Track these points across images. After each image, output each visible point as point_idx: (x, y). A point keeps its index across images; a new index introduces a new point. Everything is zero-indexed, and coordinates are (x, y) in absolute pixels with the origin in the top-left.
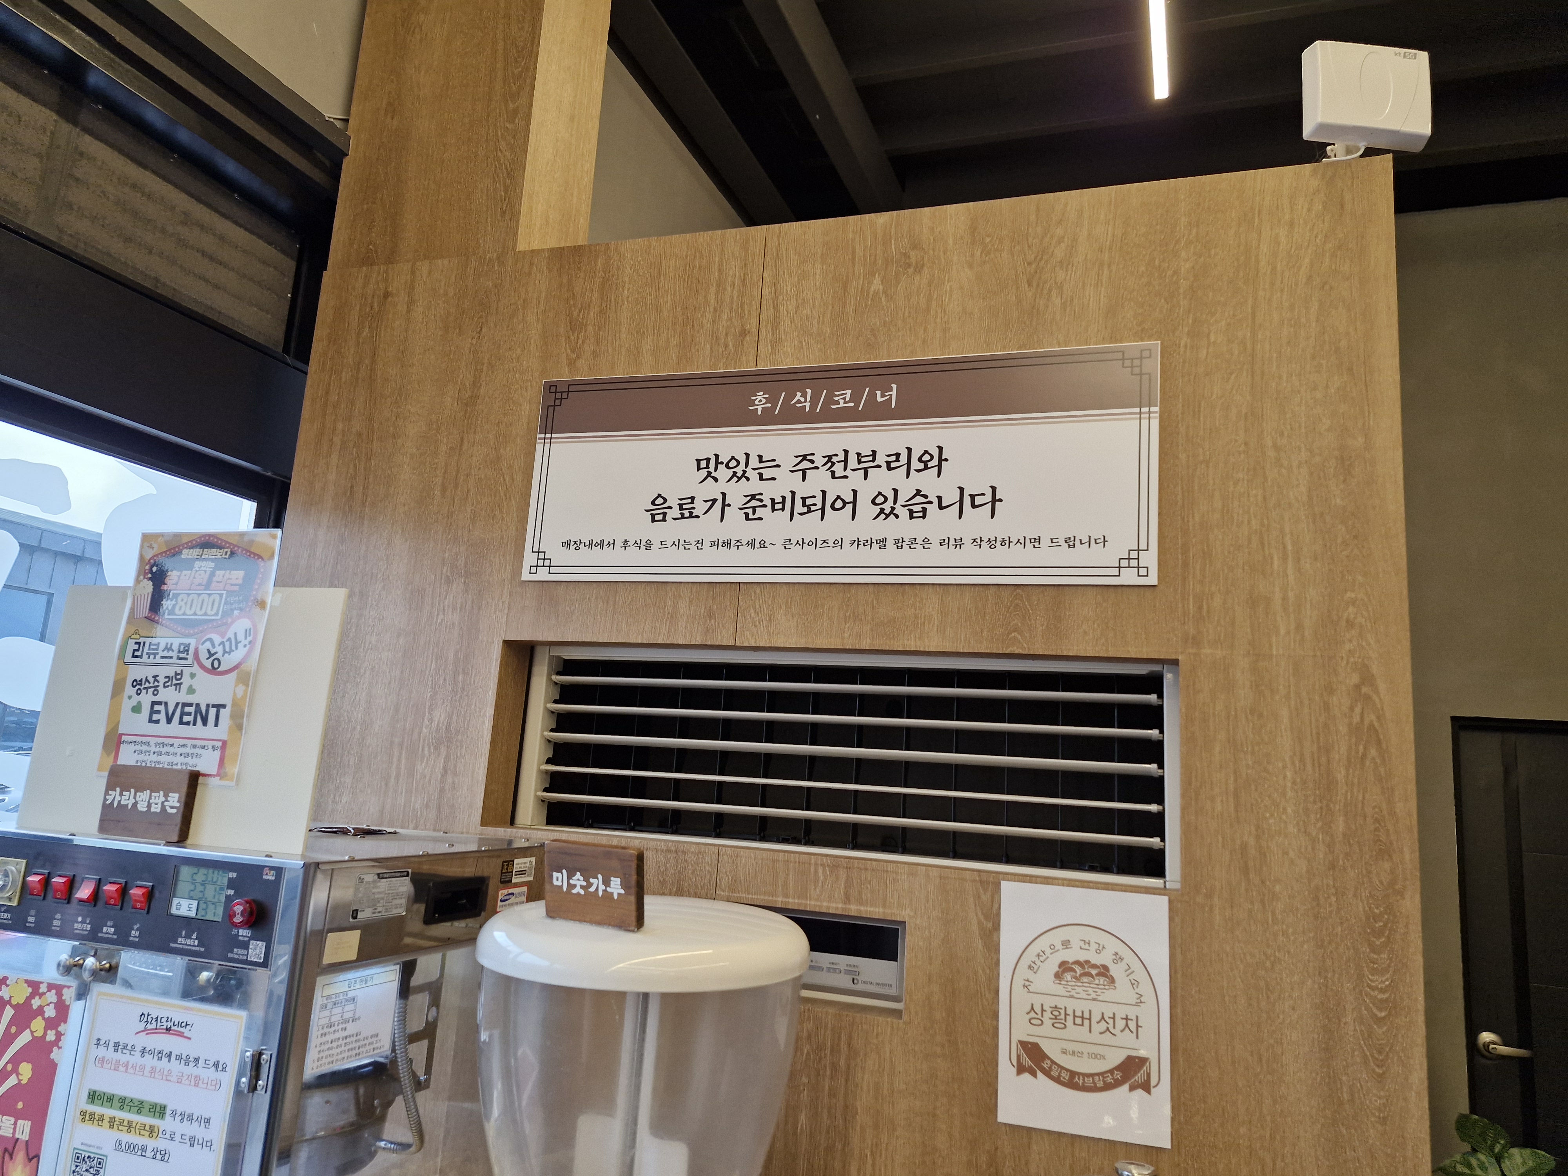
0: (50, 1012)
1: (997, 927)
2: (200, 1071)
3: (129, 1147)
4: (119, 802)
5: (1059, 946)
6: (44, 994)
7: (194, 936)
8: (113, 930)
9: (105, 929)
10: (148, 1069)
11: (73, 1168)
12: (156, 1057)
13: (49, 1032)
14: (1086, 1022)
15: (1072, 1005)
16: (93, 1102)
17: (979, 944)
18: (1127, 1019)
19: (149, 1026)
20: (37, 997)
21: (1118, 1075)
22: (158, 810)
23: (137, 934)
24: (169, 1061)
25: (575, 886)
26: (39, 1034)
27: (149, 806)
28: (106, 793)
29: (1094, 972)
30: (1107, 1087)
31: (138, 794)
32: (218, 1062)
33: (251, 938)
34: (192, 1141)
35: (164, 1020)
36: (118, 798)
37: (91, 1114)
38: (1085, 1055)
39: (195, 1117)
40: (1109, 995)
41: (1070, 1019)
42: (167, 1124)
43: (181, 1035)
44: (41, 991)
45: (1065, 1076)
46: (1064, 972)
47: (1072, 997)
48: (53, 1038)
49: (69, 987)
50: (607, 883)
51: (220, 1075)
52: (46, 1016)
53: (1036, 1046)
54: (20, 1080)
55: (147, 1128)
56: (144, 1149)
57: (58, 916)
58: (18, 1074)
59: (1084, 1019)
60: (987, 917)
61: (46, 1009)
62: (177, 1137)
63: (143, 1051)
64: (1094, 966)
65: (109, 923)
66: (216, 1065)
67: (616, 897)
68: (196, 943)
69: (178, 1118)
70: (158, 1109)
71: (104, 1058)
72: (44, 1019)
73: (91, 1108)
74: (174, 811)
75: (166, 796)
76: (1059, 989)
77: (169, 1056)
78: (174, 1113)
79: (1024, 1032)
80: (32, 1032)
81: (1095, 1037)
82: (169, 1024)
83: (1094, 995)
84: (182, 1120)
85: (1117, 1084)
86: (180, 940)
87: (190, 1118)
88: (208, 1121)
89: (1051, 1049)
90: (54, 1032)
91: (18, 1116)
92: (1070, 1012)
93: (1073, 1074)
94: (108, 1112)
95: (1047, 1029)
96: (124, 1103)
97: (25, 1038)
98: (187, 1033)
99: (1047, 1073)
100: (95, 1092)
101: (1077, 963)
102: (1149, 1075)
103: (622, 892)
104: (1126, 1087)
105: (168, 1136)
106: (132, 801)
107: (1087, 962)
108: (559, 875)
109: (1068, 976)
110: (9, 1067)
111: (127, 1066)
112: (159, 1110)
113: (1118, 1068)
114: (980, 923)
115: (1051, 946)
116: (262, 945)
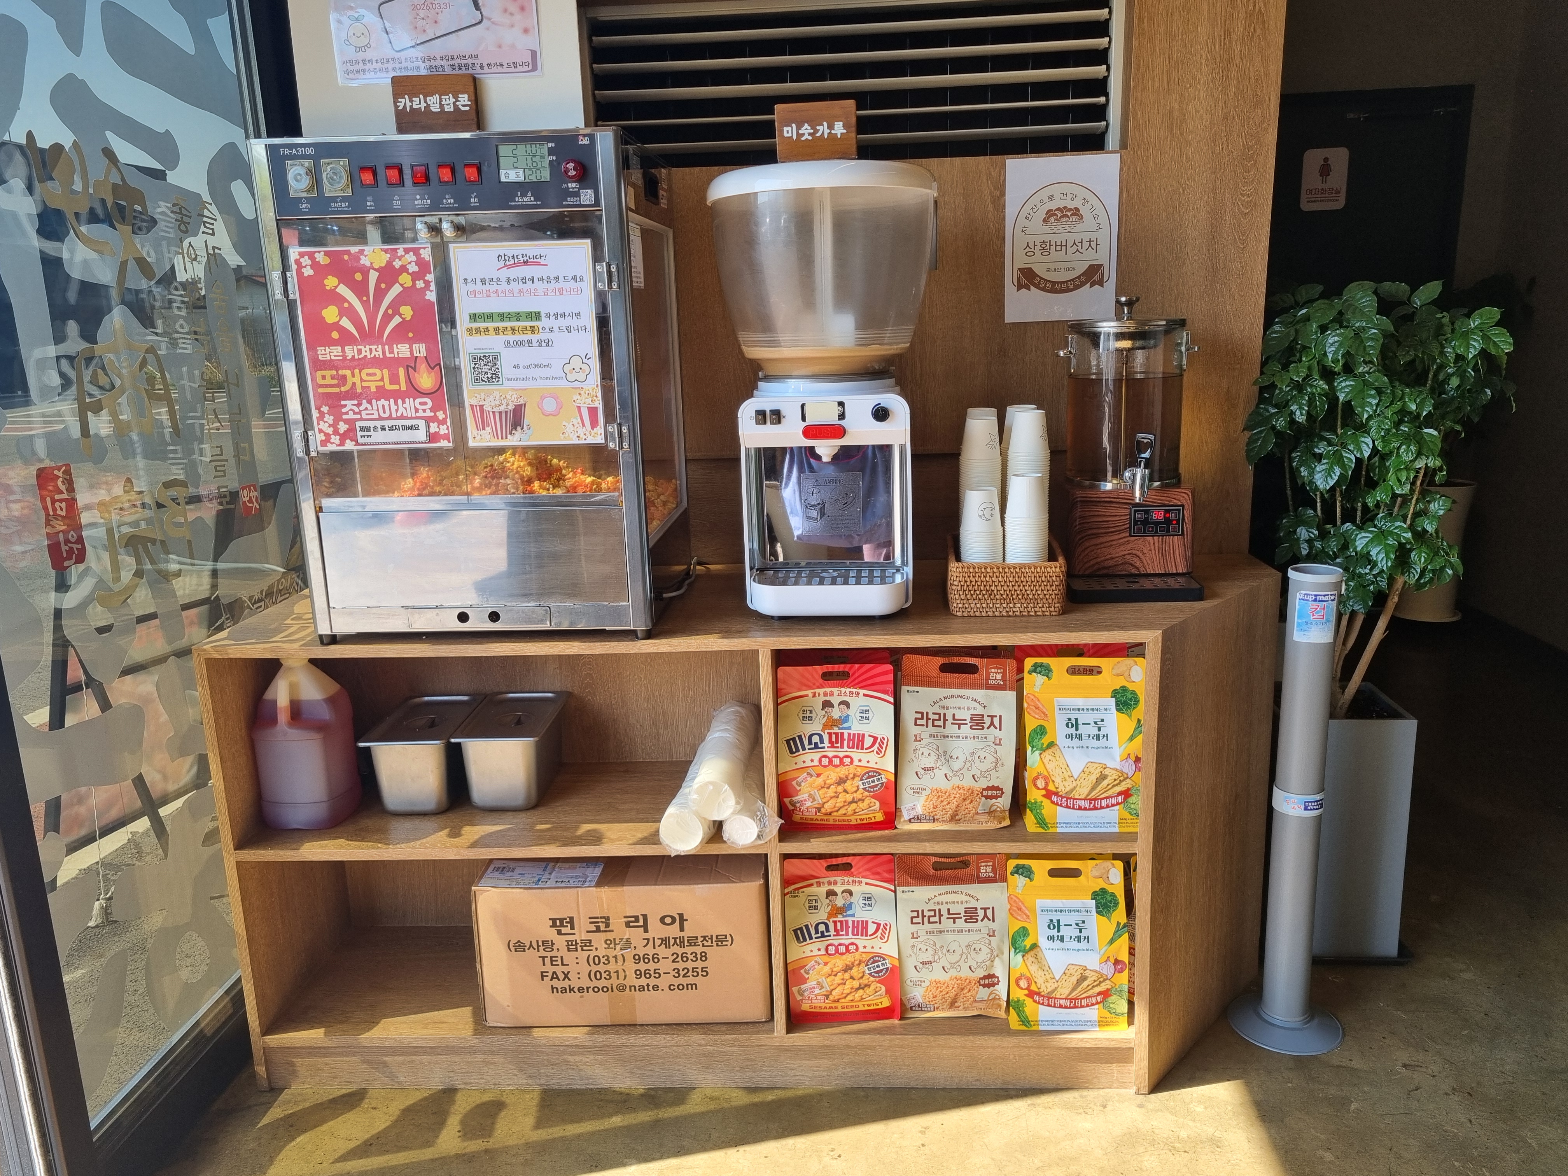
0: (413, 268)
1: (1003, 194)
2: (561, 284)
3: (517, 343)
4: (411, 107)
5: (1046, 200)
6: (402, 256)
7: (529, 194)
8: (452, 201)
9: (445, 201)
10: (516, 292)
11: (473, 365)
12: (521, 283)
13: (417, 282)
14: (1064, 248)
15: (1054, 238)
16: (475, 321)
17: (991, 208)
18: (1090, 241)
19: (508, 263)
20: (397, 260)
21: (1083, 279)
22: (452, 109)
23: (476, 200)
24: (533, 282)
25: (804, 134)
26: (409, 284)
27: (442, 106)
28: (395, 103)
29: (1069, 214)
30: (1077, 287)
31: (428, 99)
32: (575, 276)
33: (580, 189)
34: (569, 329)
35: (520, 257)
36: (409, 104)
37: (476, 329)
38: (1063, 270)
39: (567, 314)
40: (1080, 227)
41: (1053, 248)
42: (544, 322)
43: (538, 264)
44: (399, 255)
45: (1049, 285)
46: (1049, 217)
47: (1054, 233)
48: (423, 285)
49: (424, 248)
50: (830, 127)
51: (579, 284)
52: (410, 271)
53: (1030, 270)
54: (403, 319)
55: (528, 328)
56: (530, 343)
57: (396, 197)
58: (400, 315)
59: (1063, 246)
60: (996, 188)
61: (409, 266)
62: (556, 329)
63: (508, 281)
64: (1070, 210)
65: (447, 197)
66: (574, 278)
67: (839, 136)
68: (532, 199)
69: (553, 318)
70: (533, 315)
71: (474, 291)
72: (409, 274)
73: (475, 325)
74: (468, 108)
75: (456, 98)
76: (1046, 229)
77: (532, 279)
78: (548, 316)
79: (1022, 262)
80: (402, 285)
81: (1069, 257)
82: (525, 259)
83: (1069, 230)
84: (556, 318)
85: (1083, 284)
86: (517, 199)
87: (563, 315)
88: (579, 314)
89: (1040, 270)
90: (422, 281)
91: (411, 342)
92: (1053, 243)
93: (1054, 283)
94: (491, 325)
95: (1038, 257)
96: (502, 317)
97: (396, 290)
98: (542, 261)
99: (1037, 286)
100: (475, 314)
101: (1058, 209)
102: (1103, 275)
103: (845, 131)
104: (1088, 285)
105: (547, 330)
106: (423, 105)
107: (1065, 208)
108: (789, 129)
109: (1052, 219)
110: (390, 312)
111: (497, 292)
112: (537, 316)
113: (1082, 275)
114: (991, 193)
115: (1042, 201)
116: (590, 192)
